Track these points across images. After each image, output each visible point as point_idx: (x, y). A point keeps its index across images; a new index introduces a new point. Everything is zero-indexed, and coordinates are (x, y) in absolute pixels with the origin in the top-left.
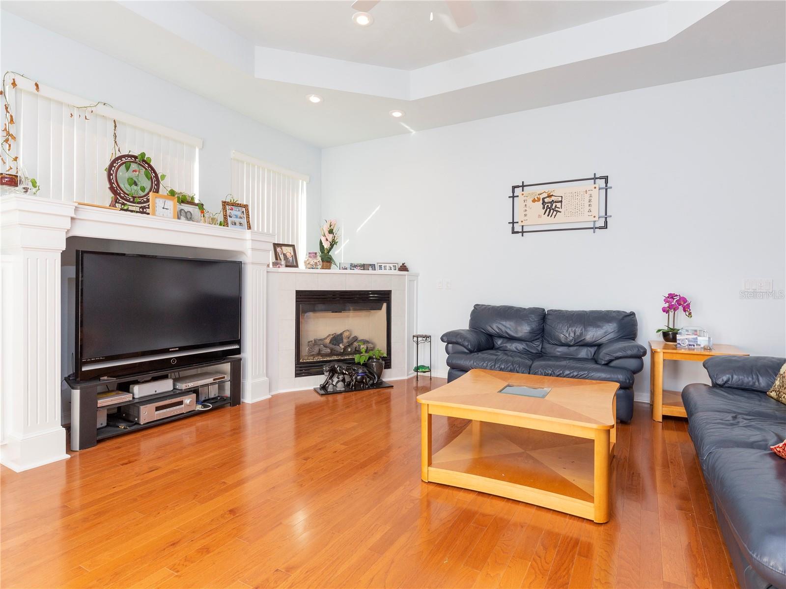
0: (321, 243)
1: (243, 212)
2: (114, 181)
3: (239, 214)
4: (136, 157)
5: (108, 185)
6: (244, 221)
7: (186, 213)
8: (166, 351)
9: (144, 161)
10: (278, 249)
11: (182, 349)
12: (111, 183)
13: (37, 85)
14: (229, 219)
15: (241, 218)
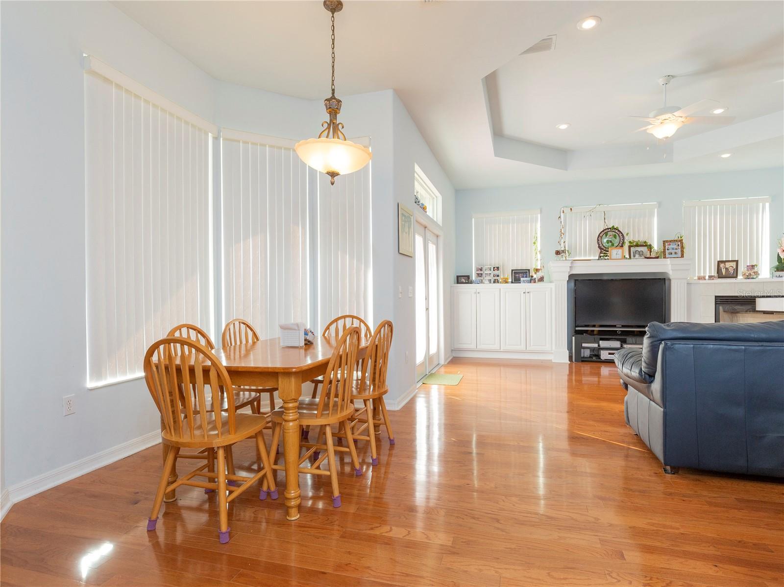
0: (778, 255)
1: (678, 245)
2: (600, 243)
3: (675, 247)
4: (610, 228)
5: (598, 246)
6: (679, 251)
7: (639, 252)
8: (615, 326)
9: (615, 229)
10: (722, 265)
11: (623, 326)
12: (599, 244)
13: (571, 209)
14: (667, 252)
15: (676, 249)
